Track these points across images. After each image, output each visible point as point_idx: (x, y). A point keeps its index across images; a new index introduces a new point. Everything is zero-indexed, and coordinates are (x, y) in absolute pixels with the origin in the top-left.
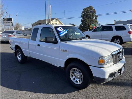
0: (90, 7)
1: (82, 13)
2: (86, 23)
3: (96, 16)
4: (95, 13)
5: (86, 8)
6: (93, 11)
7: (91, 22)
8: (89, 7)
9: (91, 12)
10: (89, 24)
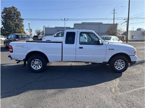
0: (13, 7)
1: (2, 13)
2: (10, 27)
3: (22, 20)
4: (20, 16)
5: (8, 8)
6: (17, 13)
7: (16, 25)
8: (11, 7)
9: (14, 14)
10: (15, 28)
